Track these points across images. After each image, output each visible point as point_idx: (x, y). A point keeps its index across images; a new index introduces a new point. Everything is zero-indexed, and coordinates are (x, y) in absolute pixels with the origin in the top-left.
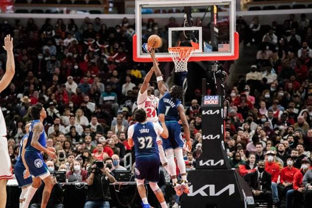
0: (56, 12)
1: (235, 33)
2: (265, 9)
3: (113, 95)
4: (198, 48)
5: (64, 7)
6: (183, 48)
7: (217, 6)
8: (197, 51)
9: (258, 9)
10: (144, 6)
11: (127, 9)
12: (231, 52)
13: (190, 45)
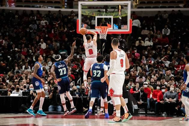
0: (37, 7)
1: (130, 20)
2: (146, 8)
3: (65, 51)
4: (111, 27)
5: (42, 4)
6: (103, 27)
7: (121, 5)
8: (110, 29)
9: (142, 8)
10: (83, 5)
11: (74, 6)
12: (128, 30)
13: (107, 26)
